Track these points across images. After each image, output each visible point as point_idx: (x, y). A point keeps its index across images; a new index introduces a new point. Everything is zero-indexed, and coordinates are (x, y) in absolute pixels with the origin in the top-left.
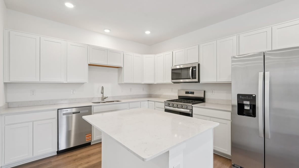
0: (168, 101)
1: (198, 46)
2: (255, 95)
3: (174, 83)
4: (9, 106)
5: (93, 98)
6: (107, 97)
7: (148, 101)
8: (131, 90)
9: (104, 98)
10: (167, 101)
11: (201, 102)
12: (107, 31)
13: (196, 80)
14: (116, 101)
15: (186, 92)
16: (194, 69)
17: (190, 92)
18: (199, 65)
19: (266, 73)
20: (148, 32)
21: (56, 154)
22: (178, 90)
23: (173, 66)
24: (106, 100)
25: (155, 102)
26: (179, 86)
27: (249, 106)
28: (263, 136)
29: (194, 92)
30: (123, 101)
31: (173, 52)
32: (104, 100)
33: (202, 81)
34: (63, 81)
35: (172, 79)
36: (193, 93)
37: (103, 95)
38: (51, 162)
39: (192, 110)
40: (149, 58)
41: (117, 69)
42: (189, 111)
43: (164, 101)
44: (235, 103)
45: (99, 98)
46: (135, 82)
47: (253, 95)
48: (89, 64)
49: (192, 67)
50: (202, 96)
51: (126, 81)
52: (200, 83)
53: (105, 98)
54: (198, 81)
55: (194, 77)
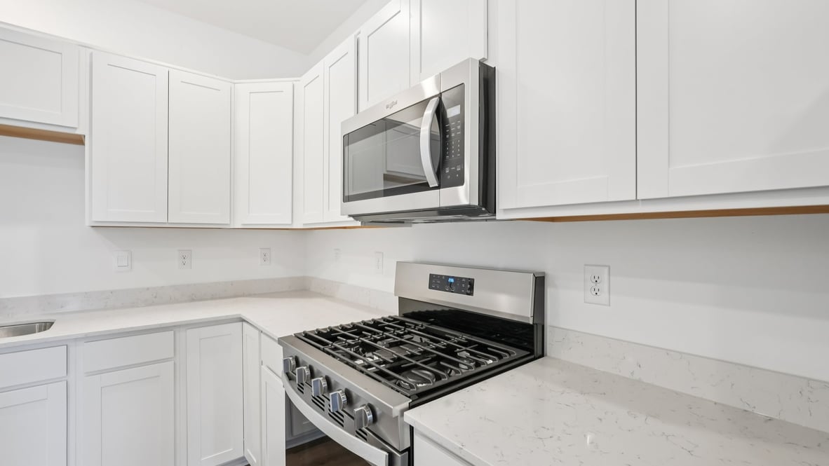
7: (244, 321)
13: (465, 194)
15: (432, 279)
16: (453, 107)
17: (452, 280)
18: (488, 79)
22: (398, 264)
25: (259, 331)
29: (472, 282)
31: (357, 39)
33: (505, 200)
35: (347, 199)
36: (467, 286)
39: (410, 451)
49: (439, 96)
52: (499, 216)
54: (475, 202)
55: (447, 173)
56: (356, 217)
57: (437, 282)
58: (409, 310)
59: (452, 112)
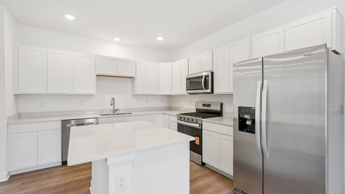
0: (181, 114)
1: (211, 51)
2: (255, 108)
3: (190, 94)
4: (19, 116)
5: (103, 110)
6: (118, 109)
7: (164, 114)
8: (147, 101)
9: (115, 111)
10: (179, 114)
11: (217, 115)
12: (117, 39)
13: (209, 91)
14: (128, 114)
15: (203, 104)
16: (207, 77)
17: (207, 105)
18: (212, 73)
19: (264, 81)
20: (160, 39)
21: (61, 165)
22: (196, 102)
23: (188, 75)
24: (117, 112)
25: (169, 115)
26: (197, 98)
27: (251, 121)
28: (262, 156)
29: (210, 105)
30: (134, 114)
31: (188, 59)
32: (115, 113)
33: (216, 91)
34: (70, 93)
35: (187, 90)
37: (114, 107)
38: (53, 171)
39: (202, 124)
40: (165, 67)
41: (131, 79)
42: (198, 126)
43: (177, 115)
44: (237, 116)
45: (110, 110)
46: (150, 93)
47: (253, 108)
48: (98, 74)
49: (205, 76)
50: (218, 108)
51: (138, 92)
52: (214, 94)
53: (117, 110)
54: (211, 92)
55: (206, 87)
56: (188, 93)
57: (204, 105)
58: (198, 111)
59: (207, 78)
